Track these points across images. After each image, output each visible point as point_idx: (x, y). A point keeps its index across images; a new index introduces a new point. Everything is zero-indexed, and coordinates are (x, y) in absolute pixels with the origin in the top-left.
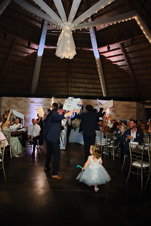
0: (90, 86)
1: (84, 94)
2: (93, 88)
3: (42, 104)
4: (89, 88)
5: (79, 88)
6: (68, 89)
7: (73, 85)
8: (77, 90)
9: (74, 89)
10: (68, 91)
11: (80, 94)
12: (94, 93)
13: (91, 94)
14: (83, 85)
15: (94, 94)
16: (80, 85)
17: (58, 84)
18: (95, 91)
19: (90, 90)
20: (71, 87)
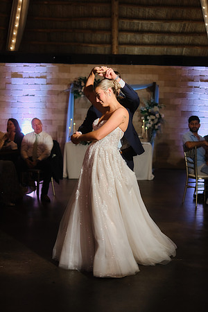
2: (182, 33)
4: (169, 33)
5: (142, 32)
6: (111, 38)
7: (126, 24)
8: (138, 38)
9: (129, 37)
10: (111, 43)
11: (146, 50)
13: (176, 51)
14: (155, 25)
15: (185, 51)
16: (146, 25)
17: (84, 24)
18: (187, 39)
19: (173, 39)
20: (121, 30)
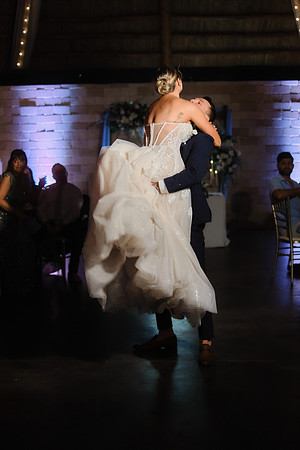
0: (249, 24)
1: (228, 60)
3: (65, 110)
4: (244, 34)
5: (205, 34)
6: (161, 44)
7: (182, 23)
8: (200, 42)
9: (187, 42)
10: (161, 51)
11: (212, 60)
12: (264, 50)
13: (255, 59)
15: (268, 58)
16: (210, 23)
18: (270, 42)
19: (249, 42)
20: (174, 33)
